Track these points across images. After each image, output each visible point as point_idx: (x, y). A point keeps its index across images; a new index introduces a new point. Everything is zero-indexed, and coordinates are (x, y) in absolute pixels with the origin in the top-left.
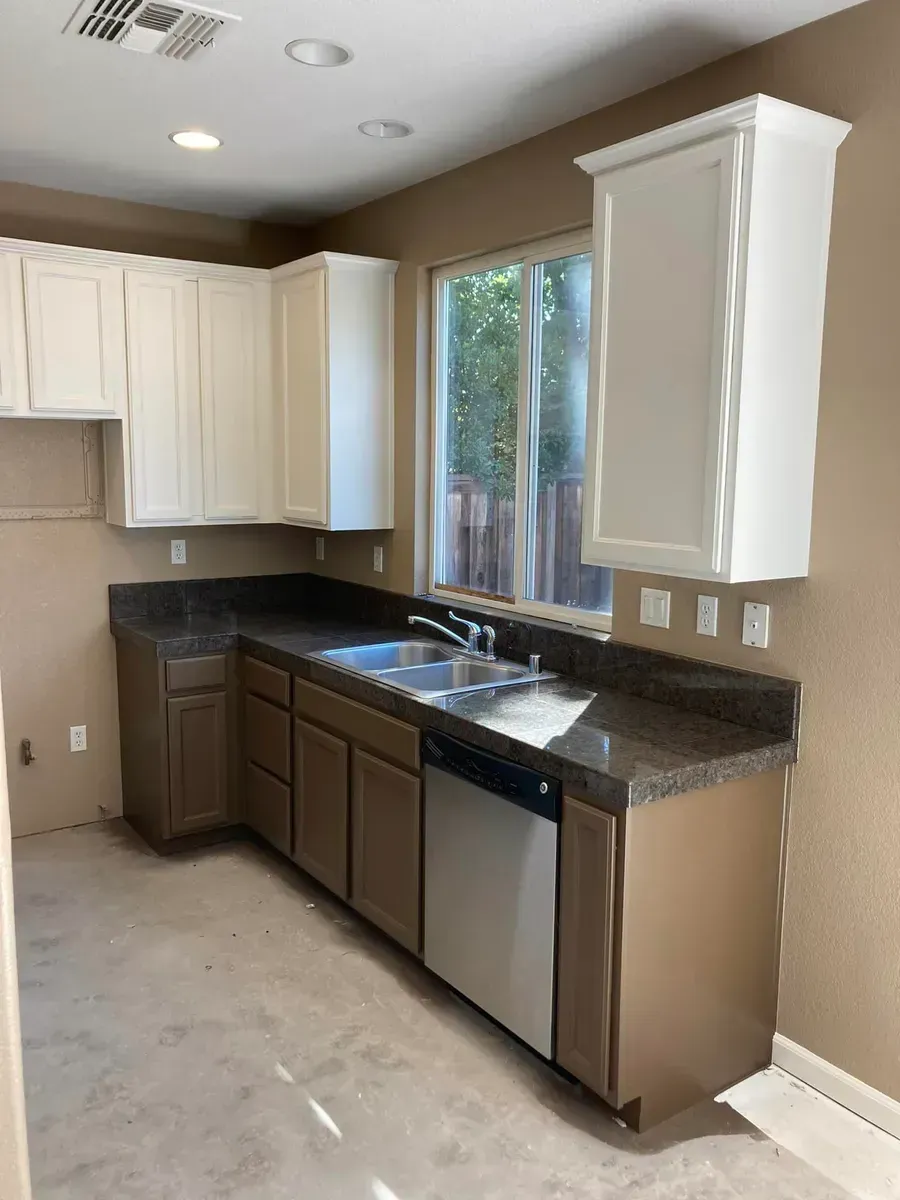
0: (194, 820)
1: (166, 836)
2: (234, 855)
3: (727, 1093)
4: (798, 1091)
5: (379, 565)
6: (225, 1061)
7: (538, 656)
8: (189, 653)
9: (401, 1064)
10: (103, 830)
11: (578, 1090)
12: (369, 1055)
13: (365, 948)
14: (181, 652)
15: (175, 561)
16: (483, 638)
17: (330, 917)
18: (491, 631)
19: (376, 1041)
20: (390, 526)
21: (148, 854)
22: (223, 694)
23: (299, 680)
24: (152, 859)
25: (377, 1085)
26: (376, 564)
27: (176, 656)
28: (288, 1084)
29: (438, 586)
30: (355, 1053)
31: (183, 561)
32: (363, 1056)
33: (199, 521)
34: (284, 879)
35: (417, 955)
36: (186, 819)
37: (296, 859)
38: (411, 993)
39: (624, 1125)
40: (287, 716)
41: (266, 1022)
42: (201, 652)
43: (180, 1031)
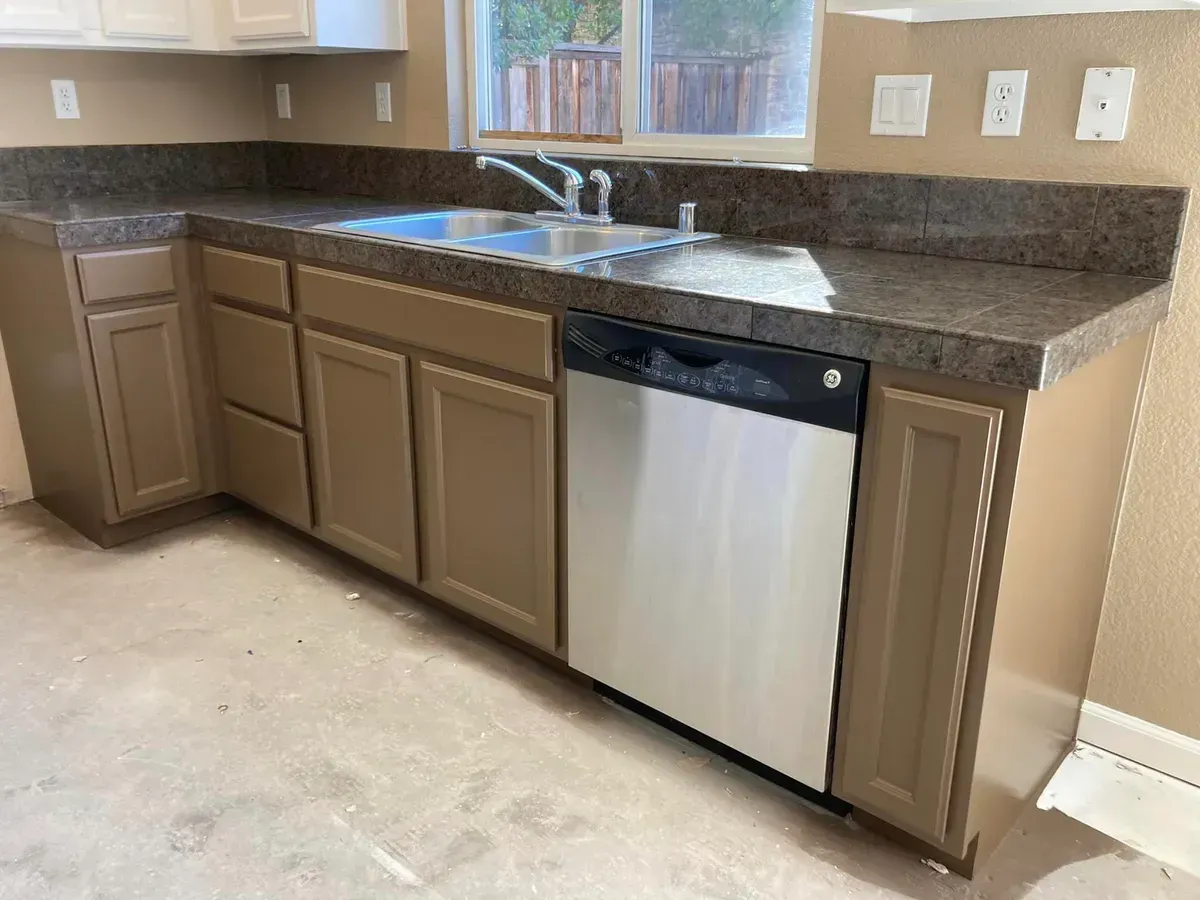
0: (150, 493)
1: (112, 518)
2: (216, 536)
3: (1047, 792)
4: (1131, 775)
5: (385, 112)
6: (292, 864)
7: (693, 205)
8: (110, 243)
9: (575, 823)
10: (7, 520)
11: (848, 821)
12: (523, 815)
13: (458, 648)
14: (98, 240)
15: (61, 114)
16: (590, 189)
17: (387, 609)
18: (602, 177)
19: (521, 792)
20: (402, 46)
21: (83, 547)
22: (175, 305)
23: (302, 268)
24: (92, 554)
25: (553, 865)
26: (380, 110)
27: (91, 247)
28: (410, 887)
29: (483, 134)
30: (500, 815)
31: (75, 114)
32: (514, 819)
33: (96, 40)
34: (303, 563)
35: (554, 654)
36: (139, 493)
37: (322, 534)
38: (547, 705)
39: (945, 871)
40: (288, 327)
41: (342, 785)
42: (130, 243)
43: (202, 821)
